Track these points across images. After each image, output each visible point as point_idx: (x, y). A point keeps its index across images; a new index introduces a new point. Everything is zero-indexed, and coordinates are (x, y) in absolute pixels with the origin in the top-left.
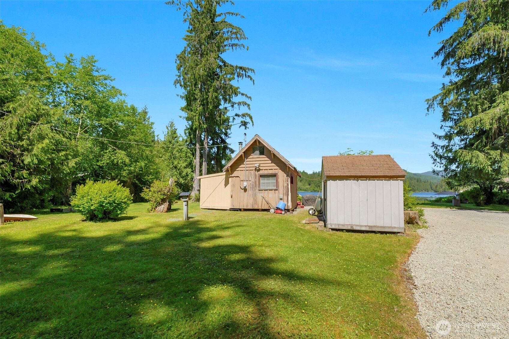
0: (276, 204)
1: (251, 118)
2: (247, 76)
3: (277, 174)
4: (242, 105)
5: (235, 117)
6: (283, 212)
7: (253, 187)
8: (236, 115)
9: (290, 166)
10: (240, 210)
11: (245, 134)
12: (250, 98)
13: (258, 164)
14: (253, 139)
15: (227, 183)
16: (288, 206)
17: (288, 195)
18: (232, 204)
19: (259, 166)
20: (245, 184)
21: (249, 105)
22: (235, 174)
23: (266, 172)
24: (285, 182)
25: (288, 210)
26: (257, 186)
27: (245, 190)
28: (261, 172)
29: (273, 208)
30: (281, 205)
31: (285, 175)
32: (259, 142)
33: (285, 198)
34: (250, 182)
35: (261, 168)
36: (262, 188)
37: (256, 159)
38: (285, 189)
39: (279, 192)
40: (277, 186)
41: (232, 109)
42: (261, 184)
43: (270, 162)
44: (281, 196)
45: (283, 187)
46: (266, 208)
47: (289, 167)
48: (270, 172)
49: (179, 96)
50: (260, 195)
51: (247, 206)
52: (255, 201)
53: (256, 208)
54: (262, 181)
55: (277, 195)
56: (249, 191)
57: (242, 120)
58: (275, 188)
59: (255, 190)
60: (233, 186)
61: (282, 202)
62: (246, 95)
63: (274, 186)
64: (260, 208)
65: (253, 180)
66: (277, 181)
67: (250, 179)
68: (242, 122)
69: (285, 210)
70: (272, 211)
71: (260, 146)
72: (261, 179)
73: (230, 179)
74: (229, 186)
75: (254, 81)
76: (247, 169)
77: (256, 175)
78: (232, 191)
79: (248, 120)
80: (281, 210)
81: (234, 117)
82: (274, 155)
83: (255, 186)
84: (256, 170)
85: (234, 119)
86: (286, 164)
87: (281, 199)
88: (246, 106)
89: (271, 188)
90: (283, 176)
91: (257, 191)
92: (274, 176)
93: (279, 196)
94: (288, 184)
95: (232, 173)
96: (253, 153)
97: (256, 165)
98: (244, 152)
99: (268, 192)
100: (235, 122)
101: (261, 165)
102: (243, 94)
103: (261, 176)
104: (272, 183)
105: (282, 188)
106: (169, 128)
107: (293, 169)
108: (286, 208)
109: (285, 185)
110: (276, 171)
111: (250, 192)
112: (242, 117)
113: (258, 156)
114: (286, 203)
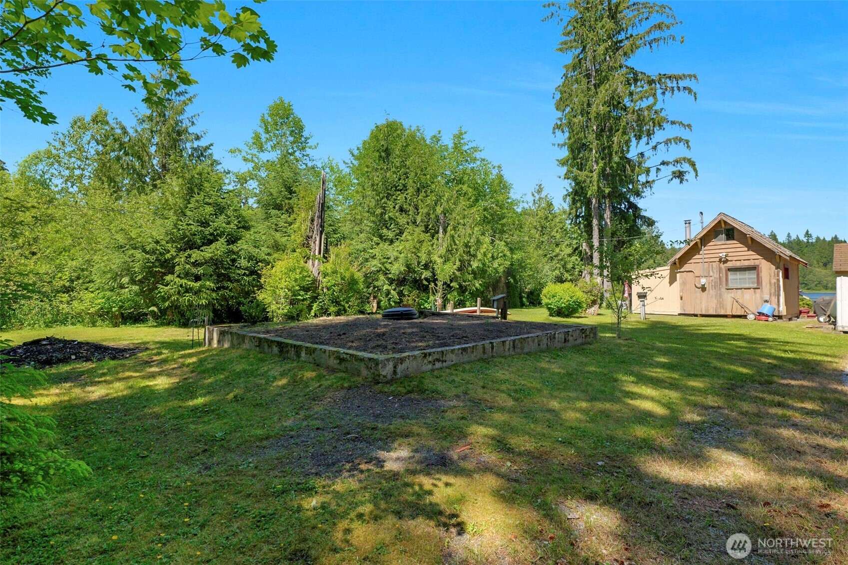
0: (757, 308)
1: (693, 165)
2: (682, 89)
3: (758, 266)
4: (673, 142)
5: (661, 167)
6: (770, 319)
7: (718, 284)
8: (663, 163)
9: (782, 255)
10: (696, 315)
11: (701, 213)
12: (689, 126)
13: (724, 254)
14: (715, 219)
15: (672, 280)
16: (779, 311)
17: (779, 296)
18: (683, 307)
19: (726, 256)
20: (703, 281)
21: (687, 142)
22: (686, 267)
23: (738, 264)
24: (772, 277)
25: (780, 317)
26: (723, 284)
27: (703, 289)
28: (729, 264)
29: (753, 314)
30: (766, 309)
31: (773, 267)
32: (725, 222)
33: (774, 299)
34: (711, 278)
35: (729, 259)
36: (731, 286)
37: (720, 247)
38: (773, 286)
39: (762, 292)
40: (758, 284)
41: (654, 153)
42: (729, 281)
43: (746, 249)
44: (767, 297)
45: (770, 283)
46: (739, 314)
47: (780, 256)
48: (746, 263)
49: (556, 145)
50: (728, 297)
51: (707, 310)
52: (721, 304)
53: (722, 313)
54: (731, 276)
55: (758, 295)
56: (709, 291)
57: (675, 169)
58: (755, 286)
59: (720, 289)
60: (684, 284)
61: (768, 305)
62: (681, 123)
63: (753, 283)
64: (729, 313)
65: (716, 275)
66: (758, 275)
67: (711, 274)
68: (674, 173)
69: (774, 316)
70: (751, 317)
71: (728, 227)
72: (729, 273)
73: (678, 275)
74: (676, 284)
75: (695, 94)
76: (706, 260)
77: (720, 269)
78: (682, 291)
79: (686, 167)
80: (767, 316)
81: (659, 167)
82: (752, 239)
83: (720, 284)
84: (720, 261)
85: (658, 170)
86: (774, 252)
87: (766, 301)
88: (682, 143)
89: (747, 286)
90: (770, 269)
91: (723, 290)
92: (754, 268)
93: (761, 298)
94: (778, 280)
95: (681, 266)
96: (715, 238)
97: (721, 255)
98: (701, 239)
99: (742, 292)
100: (661, 174)
101: (730, 254)
102: (673, 123)
103: (730, 270)
104: (749, 279)
105: (768, 285)
106: (536, 194)
107: (788, 258)
108: (776, 314)
109: (774, 281)
110: (757, 262)
111: (711, 292)
112: (674, 165)
113: (723, 242)
114: (776, 307)
